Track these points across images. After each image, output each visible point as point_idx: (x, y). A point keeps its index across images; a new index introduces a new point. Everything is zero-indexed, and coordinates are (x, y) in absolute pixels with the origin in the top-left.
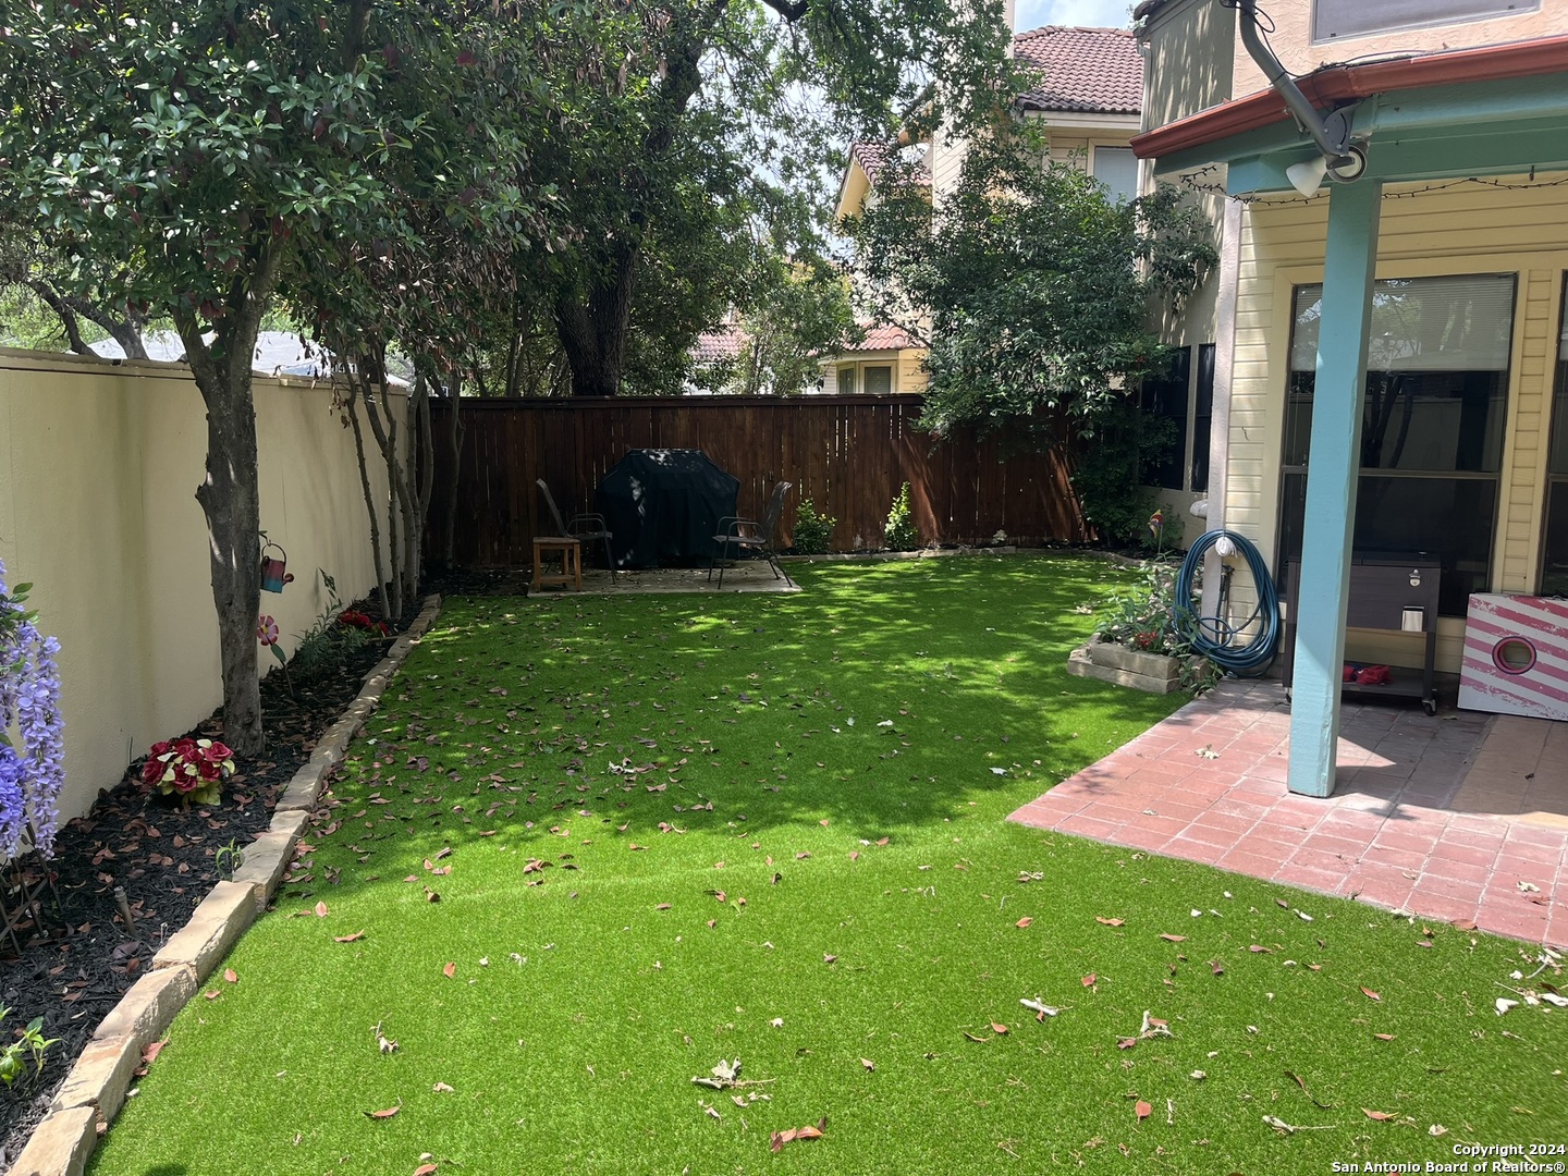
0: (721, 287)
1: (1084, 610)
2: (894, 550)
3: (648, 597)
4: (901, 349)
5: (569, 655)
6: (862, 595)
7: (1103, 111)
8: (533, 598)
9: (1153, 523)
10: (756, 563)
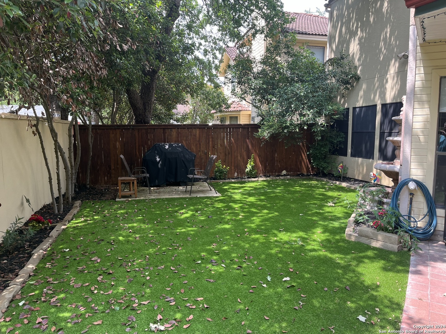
0: (185, 88)
1: (331, 204)
2: (248, 178)
3: (163, 200)
4: (241, 111)
5: (130, 234)
6: (245, 198)
7: (309, 34)
8: (118, 201)
9: (340, 168)
10: (201, 183)
